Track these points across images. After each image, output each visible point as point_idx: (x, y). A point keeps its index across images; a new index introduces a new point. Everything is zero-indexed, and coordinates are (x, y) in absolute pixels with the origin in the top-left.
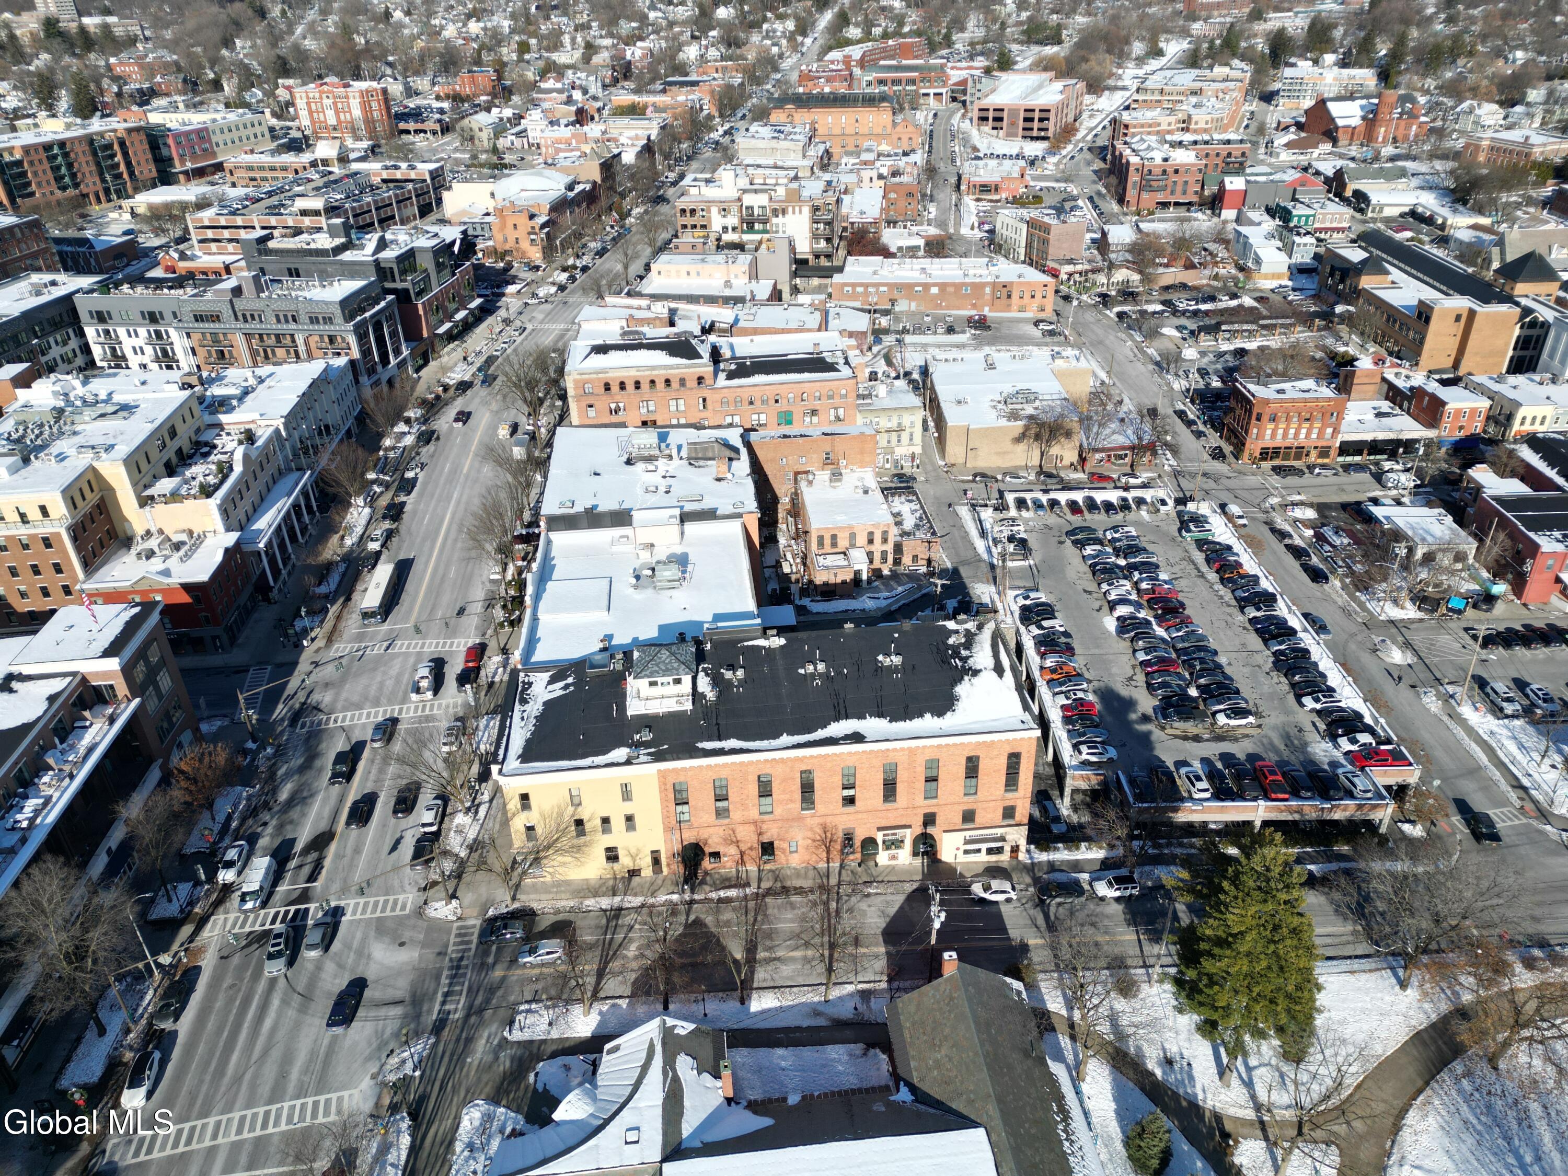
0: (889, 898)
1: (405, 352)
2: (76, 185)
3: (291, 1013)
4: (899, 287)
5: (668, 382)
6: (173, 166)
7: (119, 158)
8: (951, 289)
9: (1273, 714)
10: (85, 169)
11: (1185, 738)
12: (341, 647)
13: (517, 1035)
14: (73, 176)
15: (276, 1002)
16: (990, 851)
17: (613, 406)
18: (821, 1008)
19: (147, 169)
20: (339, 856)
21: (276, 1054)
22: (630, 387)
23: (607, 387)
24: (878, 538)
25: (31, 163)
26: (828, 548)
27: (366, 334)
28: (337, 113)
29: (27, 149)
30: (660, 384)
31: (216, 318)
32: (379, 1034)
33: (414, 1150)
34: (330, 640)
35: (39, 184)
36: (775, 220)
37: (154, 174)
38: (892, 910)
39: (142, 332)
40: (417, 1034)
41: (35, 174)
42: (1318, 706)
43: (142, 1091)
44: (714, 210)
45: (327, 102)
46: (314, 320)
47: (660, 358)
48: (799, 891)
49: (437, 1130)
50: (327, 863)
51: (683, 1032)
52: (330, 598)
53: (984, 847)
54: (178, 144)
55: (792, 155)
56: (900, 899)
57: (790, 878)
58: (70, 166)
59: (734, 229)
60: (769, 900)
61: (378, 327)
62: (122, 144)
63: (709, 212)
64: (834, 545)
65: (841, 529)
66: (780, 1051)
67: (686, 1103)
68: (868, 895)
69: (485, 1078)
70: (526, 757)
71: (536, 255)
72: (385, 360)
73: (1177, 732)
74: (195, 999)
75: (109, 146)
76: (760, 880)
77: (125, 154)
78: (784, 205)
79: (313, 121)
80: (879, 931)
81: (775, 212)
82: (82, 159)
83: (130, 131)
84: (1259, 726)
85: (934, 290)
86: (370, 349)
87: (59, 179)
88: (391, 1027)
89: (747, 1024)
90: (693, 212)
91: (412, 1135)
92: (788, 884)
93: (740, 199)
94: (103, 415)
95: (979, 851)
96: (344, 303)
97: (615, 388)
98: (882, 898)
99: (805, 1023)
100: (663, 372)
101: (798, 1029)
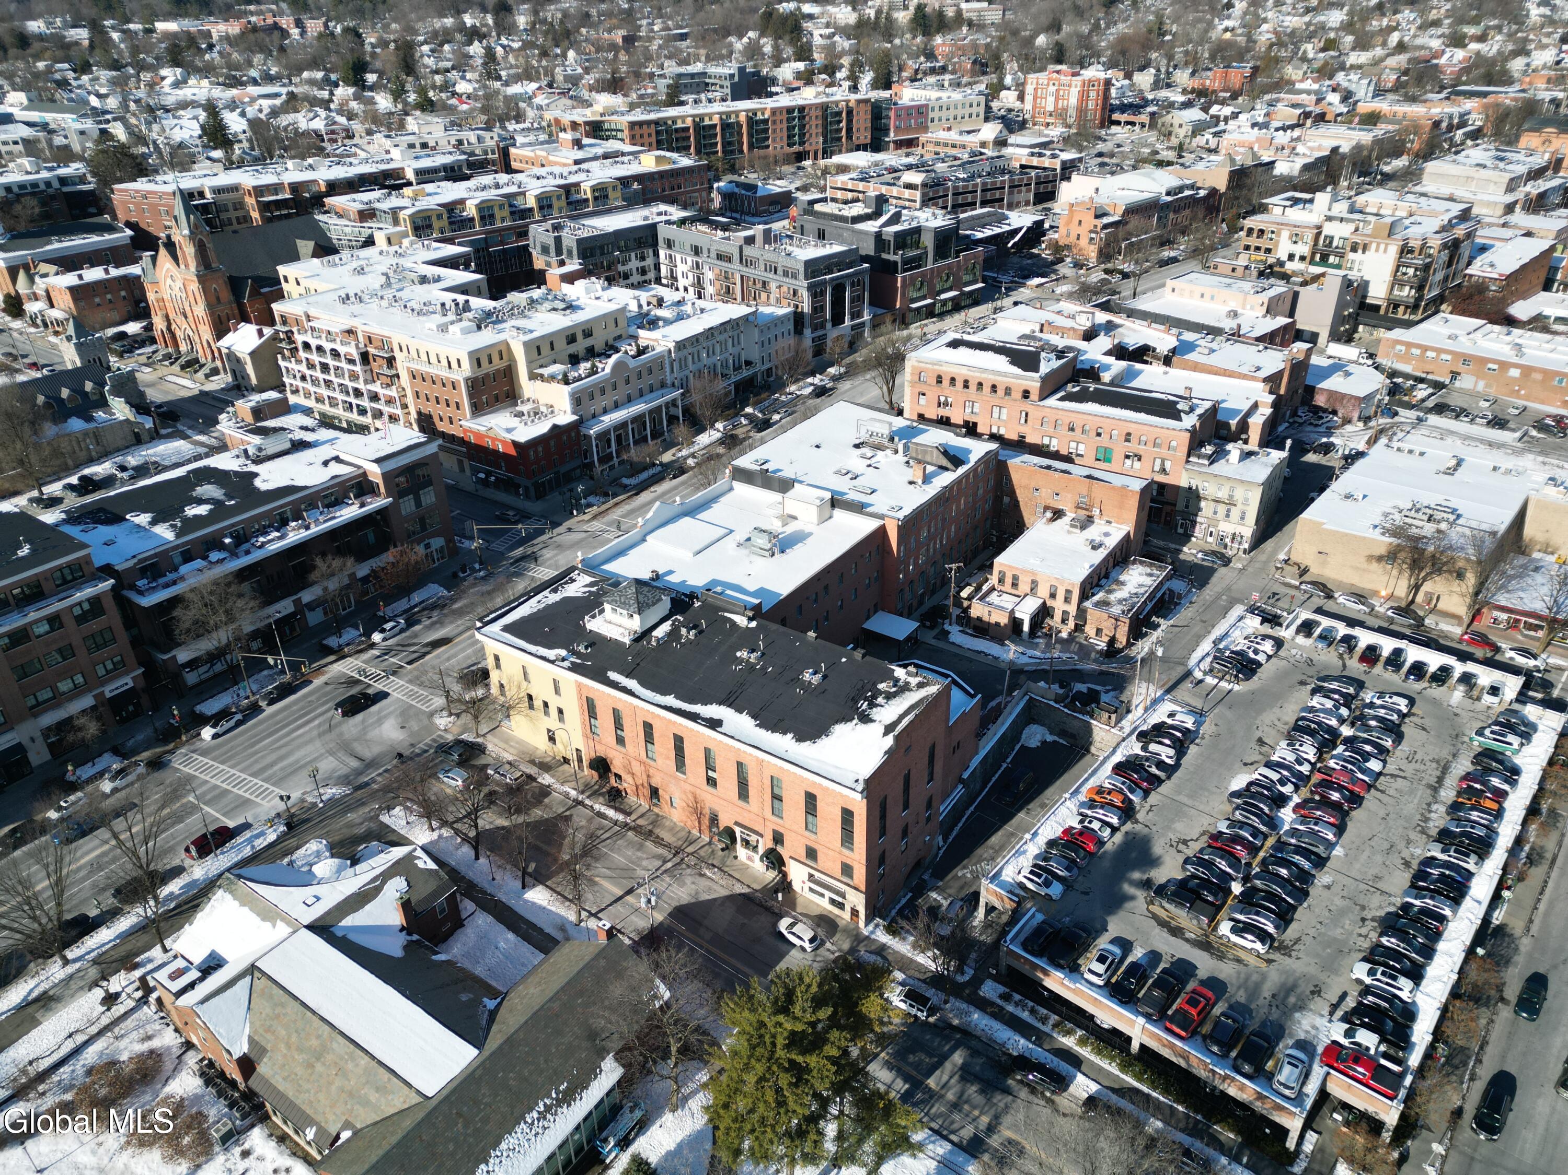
0: (715, 887)
1: (866, 317)
2: (802, 143)
3: (315, 733)
4: (1467, 359)
5: (994, 388)
6: (887, 135)
7: (843, 124)
8: (1538, 376)
9: (1305, 959)
10: (814, 131)
11: (1163, 924)
12: (596, 525)
13: (385, 818)
14: (802, 135)
15: (316, 722)
16: (833, 902)
17: (942, 399)
18: (568, 927)
19: (863, 135)
20: (438, 657)
21: (283, 751)
22: (959, 384)
23: (939, 380)
24: (1061, 595)
25: (774, 122)
26: (1007, 587)
27: (823, 293)
28: (1057, 100)
29: (774, 111)
30: (987, 389)
31: (729, 260)
32: (334, 771)
33: (271, 845)
34: (595, 517)
35: (774, 140)
36: (1351, 256)
37: (868, 141)
38: (705, 897)
39: (689, 260)
40: (348, 784)
41: (774, 131)
42: (1368, 981)
43: (213, 731)
44: (1285, 234)
45: (1052, 89)
46: (786, 274)
47: (1001, 363)
48: (659, 841)
49: (292, 842)
50: (428, 657)
51: (420, 864)
52: (625, 489)
53: (828, 894)
54: (898, 116)
55: (1492, 187)
56: (724, 893)
57: (663, 827)
58: (802, 127)
59: (1302, 258)
60: (630, 834)
61: (838, 289)
62: (850, 112)
63: (1279, 235)
64: (1015, 585)
65: (1025, 571)
66: (511, 936)
67: (368, 907)
68: (702, 875)
69: (345, 830)
70: (507, 629)
71: (1092, 253)
72: (838, 319)
73: (1163, 914)
74: (292, 698)
75: (839, 114)
76: (642, 816)
77: (850, 121)
78: (1367, 240)
79: (1034, 107)
80: (675, 904)
81: (1354, 249)
82: (814, 122)
83: (859, 102)
84: (1269, 961)
85: (1515, 373)
86: (823, 308)
87: (790, 137)
88: (344, 770)
89: (512, 903)
90: (1261, 232)
91: (279, 838)
92: (657, 831)
93: (1319, 227)
94: (555, 309)
95: (822, 895)
96: (809, 264)
97: (946, 382)
98: (709, 883)
99: (548, 930)
100: (991, 377)
101: (540, 930)
